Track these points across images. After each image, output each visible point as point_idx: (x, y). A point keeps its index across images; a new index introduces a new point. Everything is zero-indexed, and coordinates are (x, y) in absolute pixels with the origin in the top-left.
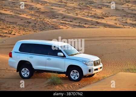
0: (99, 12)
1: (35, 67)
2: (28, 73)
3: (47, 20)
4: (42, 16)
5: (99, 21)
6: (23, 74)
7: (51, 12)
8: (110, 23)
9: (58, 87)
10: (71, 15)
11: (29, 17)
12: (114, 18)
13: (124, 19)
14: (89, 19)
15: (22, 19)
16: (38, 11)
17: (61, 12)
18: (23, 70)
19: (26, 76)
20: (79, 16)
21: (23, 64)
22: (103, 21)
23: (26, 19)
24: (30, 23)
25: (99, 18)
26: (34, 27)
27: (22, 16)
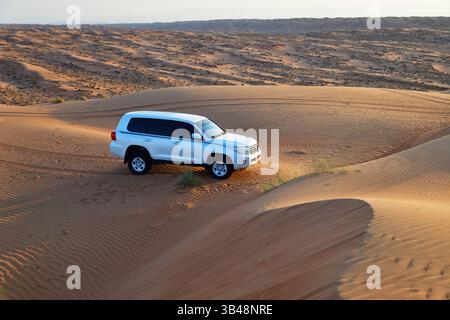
0: (209, 58)
1: (155, 155)
2: (143, 166)
3: (142, 69)
4: (134, 64)
5: (211, 70)
6: (134, 166)
7: (147, 58)
8: (224, 72)
9: (195, 190)
10: (173, 62)
11: (116, 65)
12: (230, 66)
13: (244, 67)
14: (198, 67)
15: (108, 67)
16: (129, 56)
17: (159, 58)
18: (135, 160)
19: (139, 170)
20: (184, 64)
21: (134, 152)
22: (216, 71)
23: (113, 67)
24: (118, 73)
25: (210, 66)
26: (124, 79)
27: (108, 63)
